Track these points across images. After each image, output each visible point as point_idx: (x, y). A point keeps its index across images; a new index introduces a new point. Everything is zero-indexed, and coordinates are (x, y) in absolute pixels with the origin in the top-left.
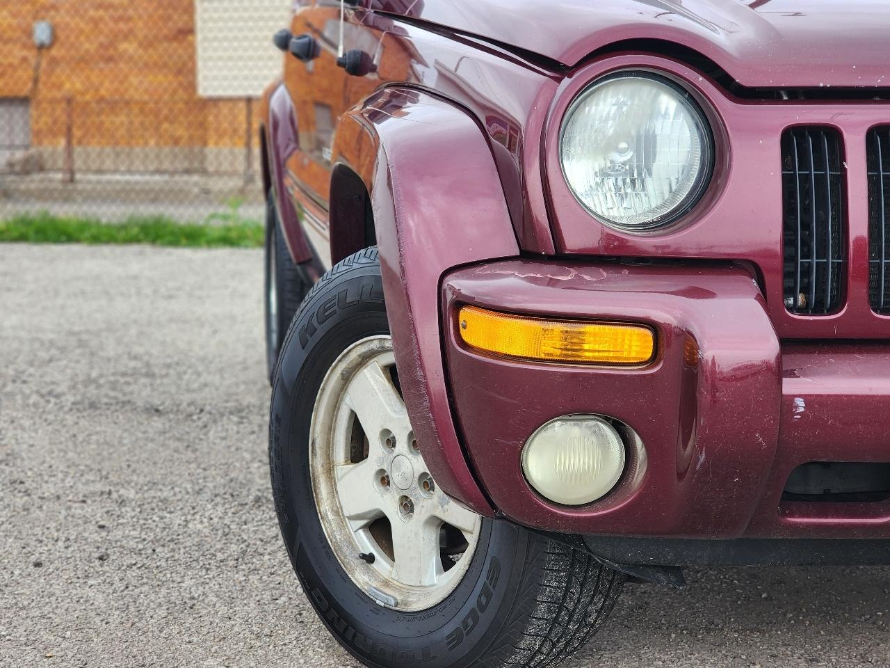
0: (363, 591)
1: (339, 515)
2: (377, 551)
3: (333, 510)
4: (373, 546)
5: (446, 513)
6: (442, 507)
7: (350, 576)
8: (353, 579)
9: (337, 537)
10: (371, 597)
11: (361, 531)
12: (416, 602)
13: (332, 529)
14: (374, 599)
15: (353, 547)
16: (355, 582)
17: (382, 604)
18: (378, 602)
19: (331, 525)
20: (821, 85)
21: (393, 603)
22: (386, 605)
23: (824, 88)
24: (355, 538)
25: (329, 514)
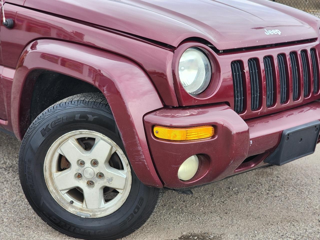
0: (74, 214)
1: (56, 190)
2: (73, 200)
3: (54, 189)
4: (71, 198)
5: (111, 184)
6: (109, 183)
7: (67, 210)
8: (68, 211)
9: (58, 198)
10: (78, 215)
11: (65, 194)
12: (99, 214)
13: (56, 195)
14: (80, 216)
15: (64, 200)
16: (70, 212)
17: (84, 217)
18: (82, 217)
19: (55, 194)
20: (235, 48)
21: (89, 216)
22: (86, 217)
23: (236, 49)
24: (64, 197)
25: (54, 190)
